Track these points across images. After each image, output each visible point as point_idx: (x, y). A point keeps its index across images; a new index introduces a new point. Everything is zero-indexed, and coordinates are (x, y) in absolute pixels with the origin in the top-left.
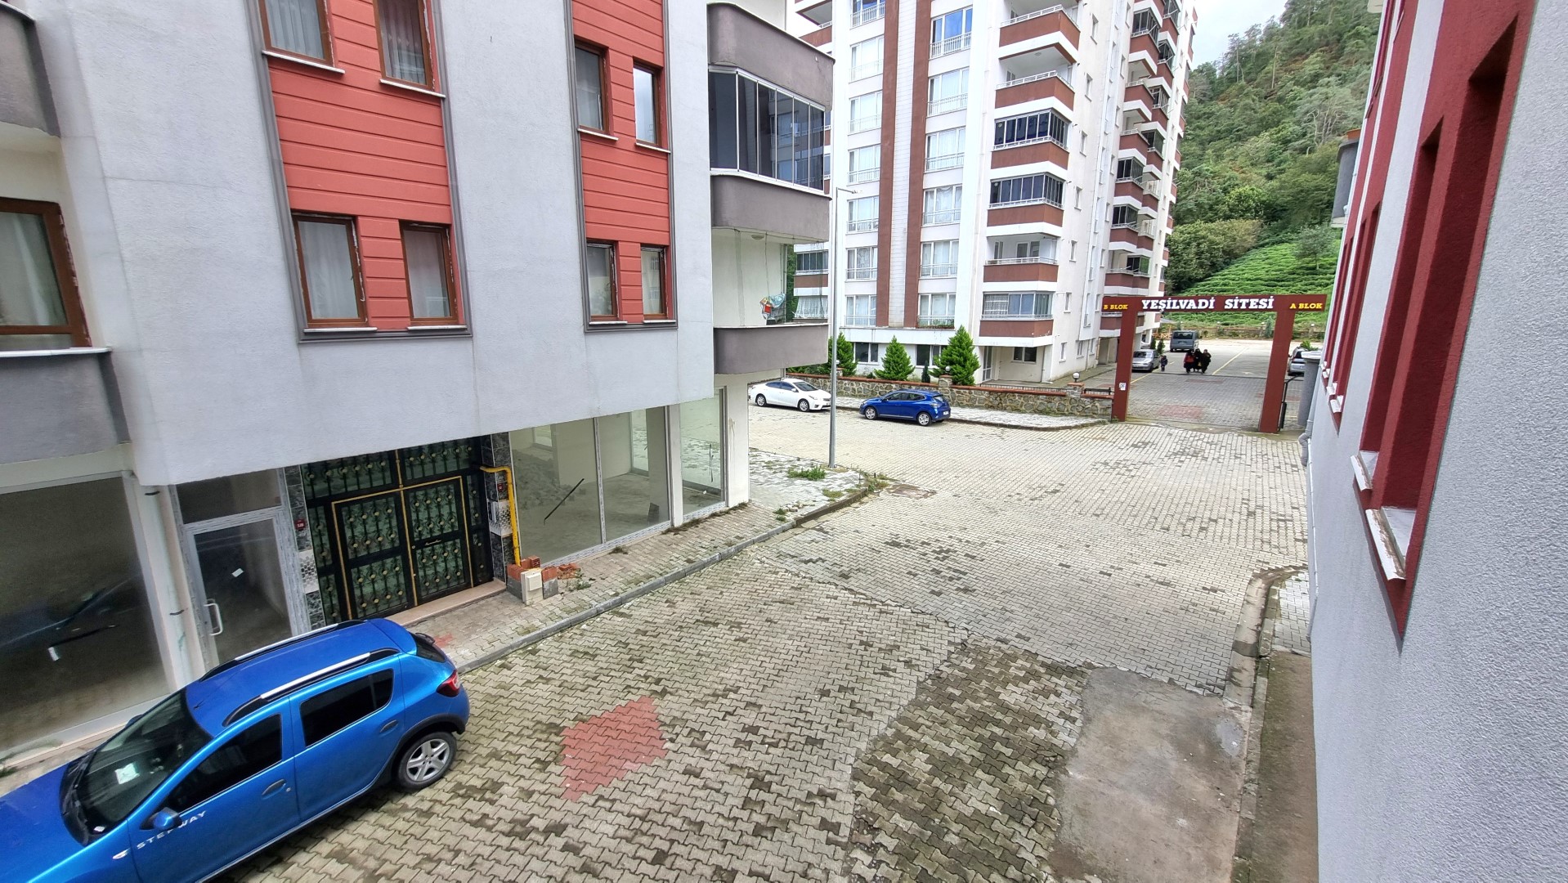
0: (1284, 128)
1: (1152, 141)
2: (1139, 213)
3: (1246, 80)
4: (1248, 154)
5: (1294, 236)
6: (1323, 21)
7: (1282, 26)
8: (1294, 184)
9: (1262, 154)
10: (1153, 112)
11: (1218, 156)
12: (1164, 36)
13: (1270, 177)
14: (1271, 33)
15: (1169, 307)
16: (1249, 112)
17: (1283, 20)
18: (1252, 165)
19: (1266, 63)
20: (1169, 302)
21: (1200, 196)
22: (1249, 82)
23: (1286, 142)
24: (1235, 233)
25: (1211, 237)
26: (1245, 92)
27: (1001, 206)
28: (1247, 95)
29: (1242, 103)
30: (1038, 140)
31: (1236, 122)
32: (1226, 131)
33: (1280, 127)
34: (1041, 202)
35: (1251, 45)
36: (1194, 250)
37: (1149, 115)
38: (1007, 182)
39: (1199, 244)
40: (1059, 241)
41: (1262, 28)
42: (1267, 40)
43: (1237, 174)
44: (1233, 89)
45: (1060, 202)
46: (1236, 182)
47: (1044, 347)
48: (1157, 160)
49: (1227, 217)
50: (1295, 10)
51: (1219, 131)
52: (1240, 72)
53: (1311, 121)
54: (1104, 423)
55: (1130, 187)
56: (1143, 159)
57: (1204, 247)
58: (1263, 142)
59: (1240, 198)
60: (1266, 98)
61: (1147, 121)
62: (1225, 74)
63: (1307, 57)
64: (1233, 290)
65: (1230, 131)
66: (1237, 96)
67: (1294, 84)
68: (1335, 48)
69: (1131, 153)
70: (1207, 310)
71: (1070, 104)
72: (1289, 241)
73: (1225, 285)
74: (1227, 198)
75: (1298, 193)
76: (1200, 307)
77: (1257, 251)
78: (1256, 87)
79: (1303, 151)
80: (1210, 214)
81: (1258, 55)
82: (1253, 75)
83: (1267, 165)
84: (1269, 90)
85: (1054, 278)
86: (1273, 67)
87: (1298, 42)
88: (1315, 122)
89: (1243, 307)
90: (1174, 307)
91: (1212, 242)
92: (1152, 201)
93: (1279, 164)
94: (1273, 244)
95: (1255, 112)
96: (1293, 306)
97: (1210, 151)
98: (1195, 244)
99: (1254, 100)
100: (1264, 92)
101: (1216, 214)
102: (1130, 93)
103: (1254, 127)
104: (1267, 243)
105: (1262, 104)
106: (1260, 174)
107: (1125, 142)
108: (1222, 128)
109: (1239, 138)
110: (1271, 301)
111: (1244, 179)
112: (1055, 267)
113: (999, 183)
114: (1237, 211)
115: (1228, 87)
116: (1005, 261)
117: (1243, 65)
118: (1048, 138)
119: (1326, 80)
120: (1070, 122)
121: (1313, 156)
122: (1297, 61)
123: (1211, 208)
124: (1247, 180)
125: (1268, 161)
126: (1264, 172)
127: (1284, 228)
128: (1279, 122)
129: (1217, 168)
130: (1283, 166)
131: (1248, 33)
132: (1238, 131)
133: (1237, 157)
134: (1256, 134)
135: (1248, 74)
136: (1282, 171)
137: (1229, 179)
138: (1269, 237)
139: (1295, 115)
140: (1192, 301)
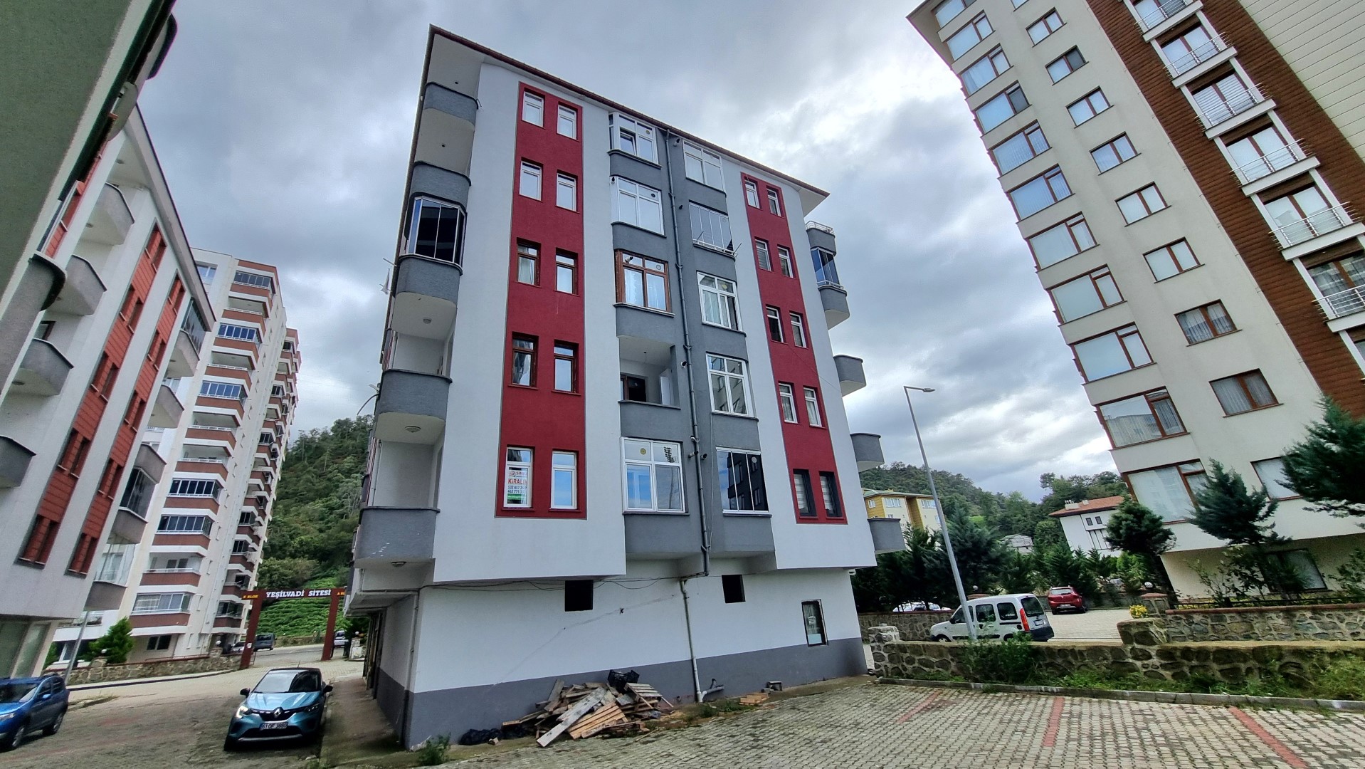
0: (331, 499)
1: (261, 501)
2: (250, 546)
3: (307, 462)
4: (307, 513)
5: (335, 572)
6: (355, 439)
7: (332, 434)
8: (337, 537)
9: (317, 515)
10: (265, 485)
11: (286, 511)
12: (275, 446)
13: (321, 531)
14: (325, 437)
15: (281, 596)
16: (309, 484)
17: (332, 431)
18: (310, 520)
19: (322, 454)
20: (281, 593)
21: (274, 539)
22: (311, 463)
23: (332, 509)
24: (299, 568)
25: (282, 570)
26: (308, 470)
27: (166, 532)
28: (308, 472)
29: (304, 477)
30: (202, 496)
31: (300, 489)
32: (293, 494)
33: (329, 498)
34: (200, 533)
35: (312, 440)
36: (267, 580)
37: (263, 488)
38: (174, 518)
39: (271, 575)
40: (204, 559)
41: (320, 432)
42: (322, 440)
43: (299, 526)
44: (299, 466)
45: (209, 534)
46: (299, 532)
47: (179, 635)
48: (263, 514)
49: (293, 556)
50: (339, 427)
51: (287, 493)
52: (304, 455)
53: (346, 498)
54: (234, 671)
55: (247, 530)
56: (256, 513)
57: (275, 577)
58: (318, 506)
59: (301, 543)
60: (320, 476)
61: (261, 490)
62: (294, 453)
63: (345, 457)
64: (294, 611)
65: (295, 494)
66: (302, 471)
67: (338, 472)
68: (361, 456)
69: (251, 509)
70: (300, 597)
71: (225, 478)
72: (332, 576)
73: (288, 607)
74: (293, 542)
75: (339, 544)
76: (297, 595)
77: (311, 582)
78: (314, 468)
79: (341, 516)
80: (279, 553)
81: (317, 448)
82: (312, 460)
83: (320, 522)
84: (322, 472)
85: (196, 584)
86: (326, 457)
87: (340, 447)
88: (349, 499)
89: (317, 595)
90: (284, 596)
91: (281, 574)
92: (257, 539)
93: (327, 523)
94: (322, 577)
95: (314, 485)
96: (339, 594)
97: (280, 506)
98: (268, 575)
99: (313, 477)
100: (319, 472)
101: (284, 553)
102: (254, 474)
103: (311, 495)
104: (318, 577)
105: (318, 480)
106: (315, 528)
107: (247, 501)
108: (291, 491)
109: (301, 501)
110: (330, 591)
111: (305, 530)
112: (198, 576)
113: (168, 517)
114: (300, 552)
115: (296, 463)
116: (158, 571)
117: (306, 451)
118: (210, 496)
119: (356, 475)
120: (222, 487)
121: (347, 520)
122: (339, 458)
123: (281, 548)
124: (306, 532)
125: (321, 520)
126: (318, 526)
127: (328, 566)
128: (328, 494)
129: (285, 519)
130: (329, 525)
131: (312, 432)
132: (301, 495)
133: (300, 513)
134: (313, 500)
135: (310, 458)
136: (329, 528)
137: (294, 529)
138: (319, 572)
139: (337, 492)
140: (293, 592)
